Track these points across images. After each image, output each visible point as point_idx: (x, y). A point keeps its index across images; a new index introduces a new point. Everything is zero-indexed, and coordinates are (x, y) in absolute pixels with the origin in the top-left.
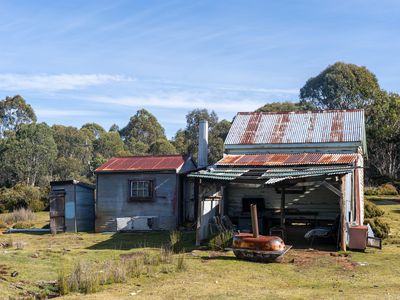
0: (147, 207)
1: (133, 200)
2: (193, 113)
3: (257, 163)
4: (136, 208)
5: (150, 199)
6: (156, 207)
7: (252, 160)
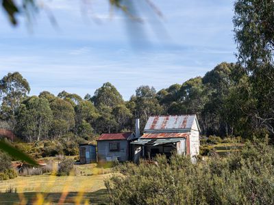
0: (116, 153)
1: (111, 151)
2: (140, 88)
3: (155, 137)
4: (113, 154)
5: (118, 150)
6: (120, 153)
7: (153, 136)
